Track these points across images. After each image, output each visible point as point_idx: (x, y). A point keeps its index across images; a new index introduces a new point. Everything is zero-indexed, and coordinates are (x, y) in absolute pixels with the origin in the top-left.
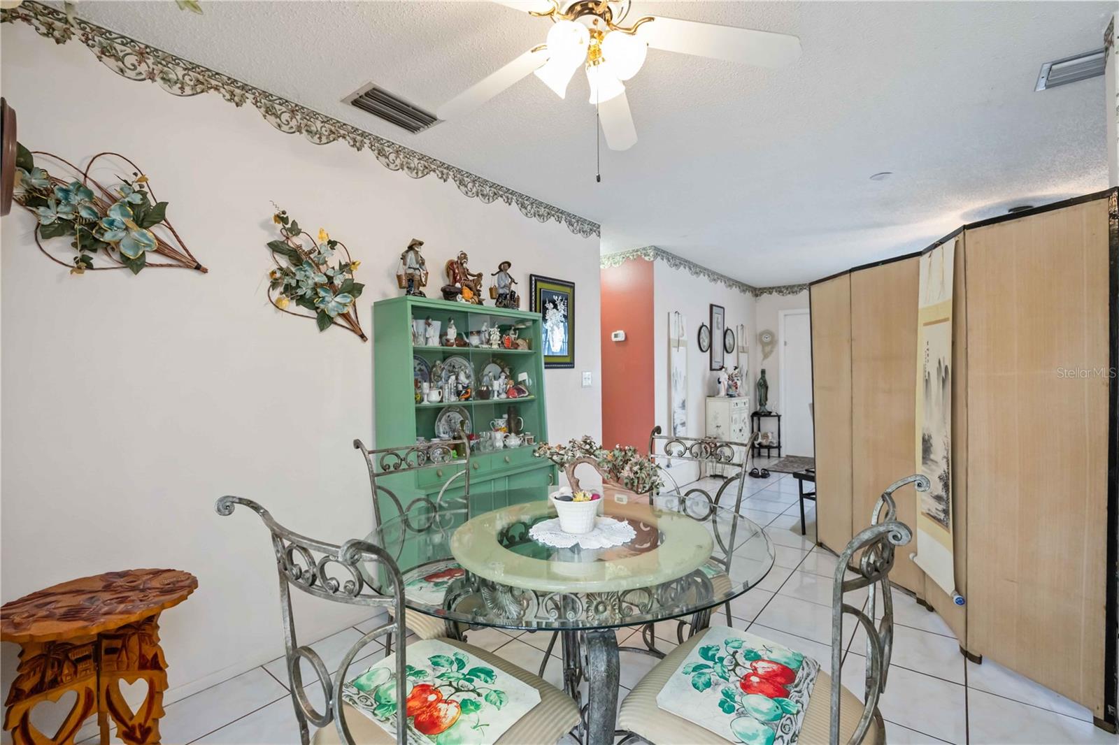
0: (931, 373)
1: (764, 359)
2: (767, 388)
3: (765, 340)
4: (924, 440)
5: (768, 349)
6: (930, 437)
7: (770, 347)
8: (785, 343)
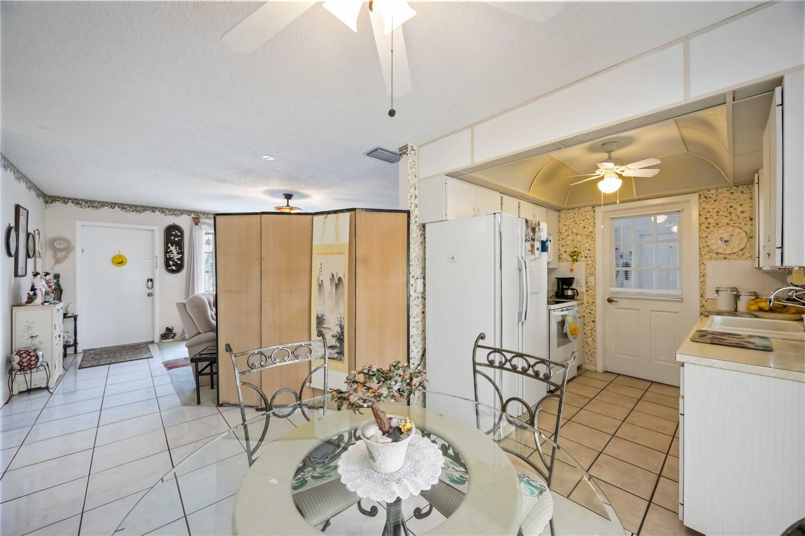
0: (324, 280)
1: (55, 264)
2: (61, 291)
3: (58, 246)
4: (318, 317)
5: (60, 255)
6: (323, 315)
7: (64, 253)
8: (83, 251)
